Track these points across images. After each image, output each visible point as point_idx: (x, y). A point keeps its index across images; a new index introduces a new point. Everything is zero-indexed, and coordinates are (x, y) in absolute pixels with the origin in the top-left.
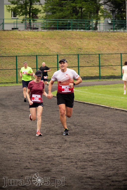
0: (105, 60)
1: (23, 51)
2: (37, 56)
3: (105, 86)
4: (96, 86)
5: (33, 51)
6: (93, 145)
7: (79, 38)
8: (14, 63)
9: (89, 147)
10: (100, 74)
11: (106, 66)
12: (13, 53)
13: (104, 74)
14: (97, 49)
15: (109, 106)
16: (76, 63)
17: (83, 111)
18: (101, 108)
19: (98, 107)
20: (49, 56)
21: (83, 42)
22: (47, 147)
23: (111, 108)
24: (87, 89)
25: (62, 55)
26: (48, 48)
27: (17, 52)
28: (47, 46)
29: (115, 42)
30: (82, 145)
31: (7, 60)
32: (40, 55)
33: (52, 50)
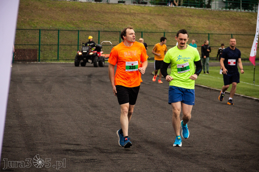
0: (215, 40)
2: (142, 32)
5: (138, 27)
7: (188, 16)
12: (117, 29)
14: (207, 28)
20: (155, 33)
21: (192, 20)
25: (170, 33)
26: (154, 24)
27: (122, 28)
28: (155, 22)
29: (227, 22)
31: (110, 36)
32: (146, 32)
33: (159, 27)
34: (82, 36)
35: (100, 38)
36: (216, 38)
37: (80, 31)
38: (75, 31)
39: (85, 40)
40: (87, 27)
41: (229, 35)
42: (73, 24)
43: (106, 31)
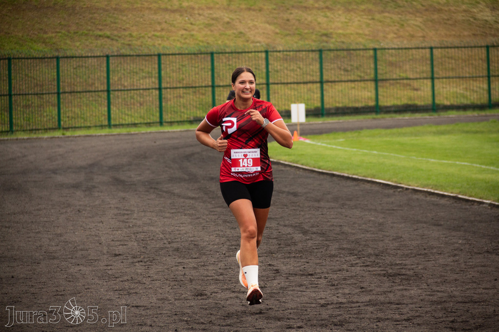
0: (391, 64)
1: (178, 40)
2: (212, 54)
3: (388, 131)
4: (365, 132)
5: (202, 42)
6: (349, 282)
7: (323, 8)
8: (154, 72)
9: (336, 289)
10: (377, 99)
11: (393, 80)
12: (150, 47)
13: (387, 102)
14: (370, 36)
15: (396, 182)
16: (316, 72)
17: (329, 196)
18: (376, 188)
19: (368, 186)
20: (244, 54)
21: (332, 18)
22: (226, 289)
23: (402, 188)
24: (344, 138)
25: (280, 51)
26: (241, 33)
27: (162, 45)
28: (241, 28)
29: (417, 18)
30: (319, 283)
31: (135, 66)
32: (222, 53)
33: (252, 38)
34: (67, 70)
35: (111, 73)
36: (393, 59)
37: (61, 57)
38: (49, 60)
39: (74, 79)
40: (78, 47)
41: (424, 51)
42: (43, 43)
43: (125, 54)
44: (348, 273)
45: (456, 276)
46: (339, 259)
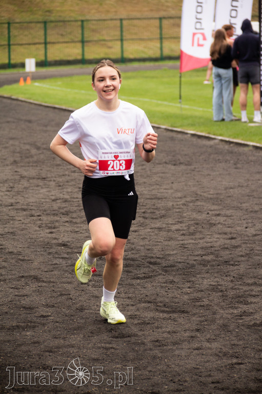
0: (93, 31)
4: (76, 77)
9: (62, 188)
11: (95, 41)
16: (42, 37)
24: (61, 82)
25: (17, 23)
30: (50, 184)
36: (94, 27)
41: (115, 21)
44: (69, 177)
45: (145, 180)
46: (62, 167)
